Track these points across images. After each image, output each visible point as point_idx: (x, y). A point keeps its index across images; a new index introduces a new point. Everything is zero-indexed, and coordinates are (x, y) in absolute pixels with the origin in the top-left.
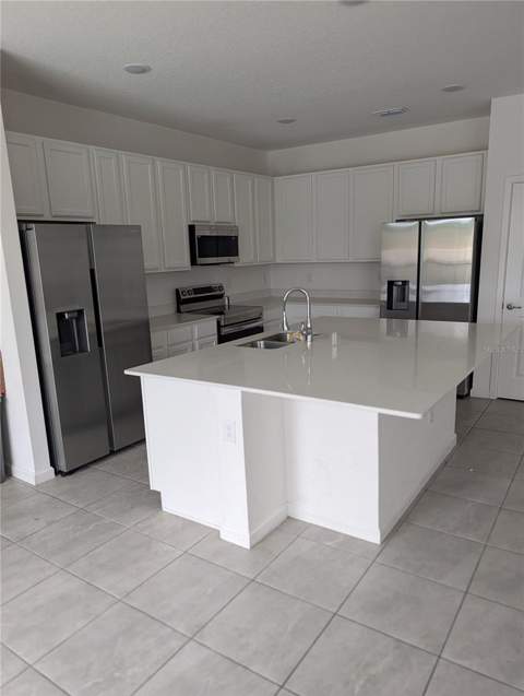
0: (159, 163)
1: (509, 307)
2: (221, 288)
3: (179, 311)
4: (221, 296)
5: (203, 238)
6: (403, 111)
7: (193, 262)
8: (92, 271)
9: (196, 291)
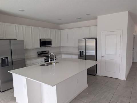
0: (33, 27)
1: (103, 57)
2: (48, 51)
3: (38, 56)
4: (49, 53)
5: (43, 42)
6: (81, 18)
7: (41, 47)
8: (11, 49)
9: (42, 52)
